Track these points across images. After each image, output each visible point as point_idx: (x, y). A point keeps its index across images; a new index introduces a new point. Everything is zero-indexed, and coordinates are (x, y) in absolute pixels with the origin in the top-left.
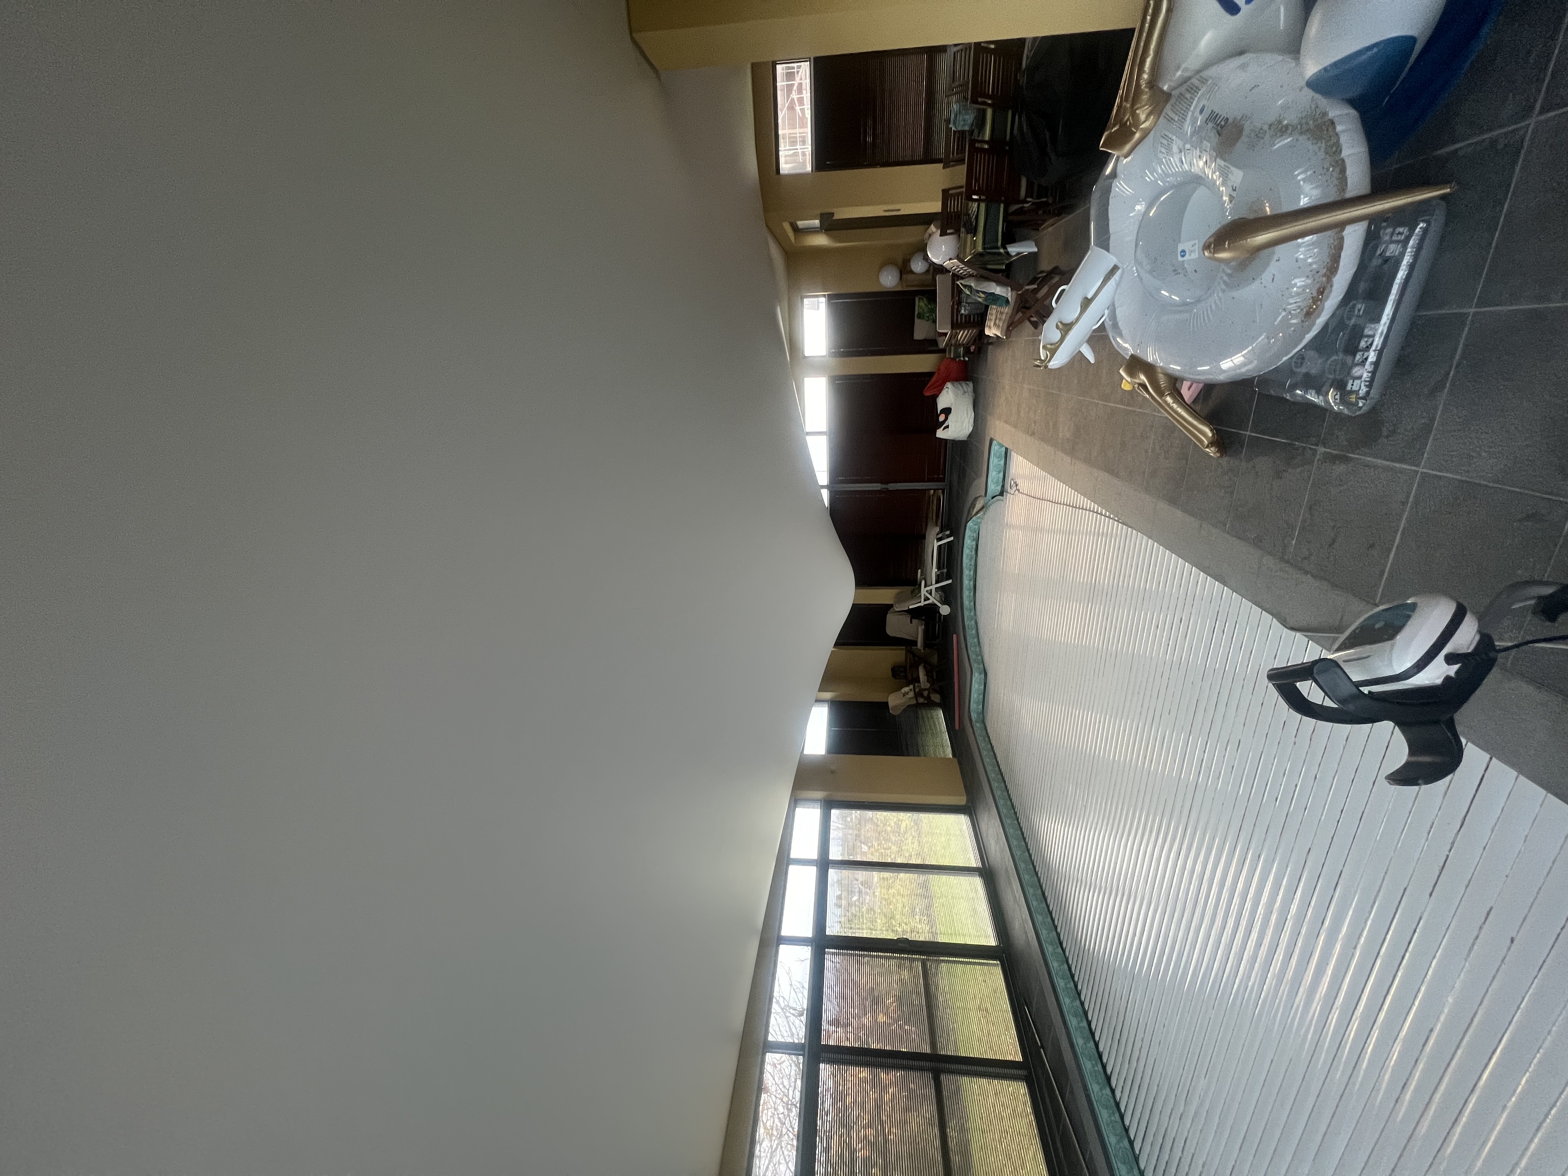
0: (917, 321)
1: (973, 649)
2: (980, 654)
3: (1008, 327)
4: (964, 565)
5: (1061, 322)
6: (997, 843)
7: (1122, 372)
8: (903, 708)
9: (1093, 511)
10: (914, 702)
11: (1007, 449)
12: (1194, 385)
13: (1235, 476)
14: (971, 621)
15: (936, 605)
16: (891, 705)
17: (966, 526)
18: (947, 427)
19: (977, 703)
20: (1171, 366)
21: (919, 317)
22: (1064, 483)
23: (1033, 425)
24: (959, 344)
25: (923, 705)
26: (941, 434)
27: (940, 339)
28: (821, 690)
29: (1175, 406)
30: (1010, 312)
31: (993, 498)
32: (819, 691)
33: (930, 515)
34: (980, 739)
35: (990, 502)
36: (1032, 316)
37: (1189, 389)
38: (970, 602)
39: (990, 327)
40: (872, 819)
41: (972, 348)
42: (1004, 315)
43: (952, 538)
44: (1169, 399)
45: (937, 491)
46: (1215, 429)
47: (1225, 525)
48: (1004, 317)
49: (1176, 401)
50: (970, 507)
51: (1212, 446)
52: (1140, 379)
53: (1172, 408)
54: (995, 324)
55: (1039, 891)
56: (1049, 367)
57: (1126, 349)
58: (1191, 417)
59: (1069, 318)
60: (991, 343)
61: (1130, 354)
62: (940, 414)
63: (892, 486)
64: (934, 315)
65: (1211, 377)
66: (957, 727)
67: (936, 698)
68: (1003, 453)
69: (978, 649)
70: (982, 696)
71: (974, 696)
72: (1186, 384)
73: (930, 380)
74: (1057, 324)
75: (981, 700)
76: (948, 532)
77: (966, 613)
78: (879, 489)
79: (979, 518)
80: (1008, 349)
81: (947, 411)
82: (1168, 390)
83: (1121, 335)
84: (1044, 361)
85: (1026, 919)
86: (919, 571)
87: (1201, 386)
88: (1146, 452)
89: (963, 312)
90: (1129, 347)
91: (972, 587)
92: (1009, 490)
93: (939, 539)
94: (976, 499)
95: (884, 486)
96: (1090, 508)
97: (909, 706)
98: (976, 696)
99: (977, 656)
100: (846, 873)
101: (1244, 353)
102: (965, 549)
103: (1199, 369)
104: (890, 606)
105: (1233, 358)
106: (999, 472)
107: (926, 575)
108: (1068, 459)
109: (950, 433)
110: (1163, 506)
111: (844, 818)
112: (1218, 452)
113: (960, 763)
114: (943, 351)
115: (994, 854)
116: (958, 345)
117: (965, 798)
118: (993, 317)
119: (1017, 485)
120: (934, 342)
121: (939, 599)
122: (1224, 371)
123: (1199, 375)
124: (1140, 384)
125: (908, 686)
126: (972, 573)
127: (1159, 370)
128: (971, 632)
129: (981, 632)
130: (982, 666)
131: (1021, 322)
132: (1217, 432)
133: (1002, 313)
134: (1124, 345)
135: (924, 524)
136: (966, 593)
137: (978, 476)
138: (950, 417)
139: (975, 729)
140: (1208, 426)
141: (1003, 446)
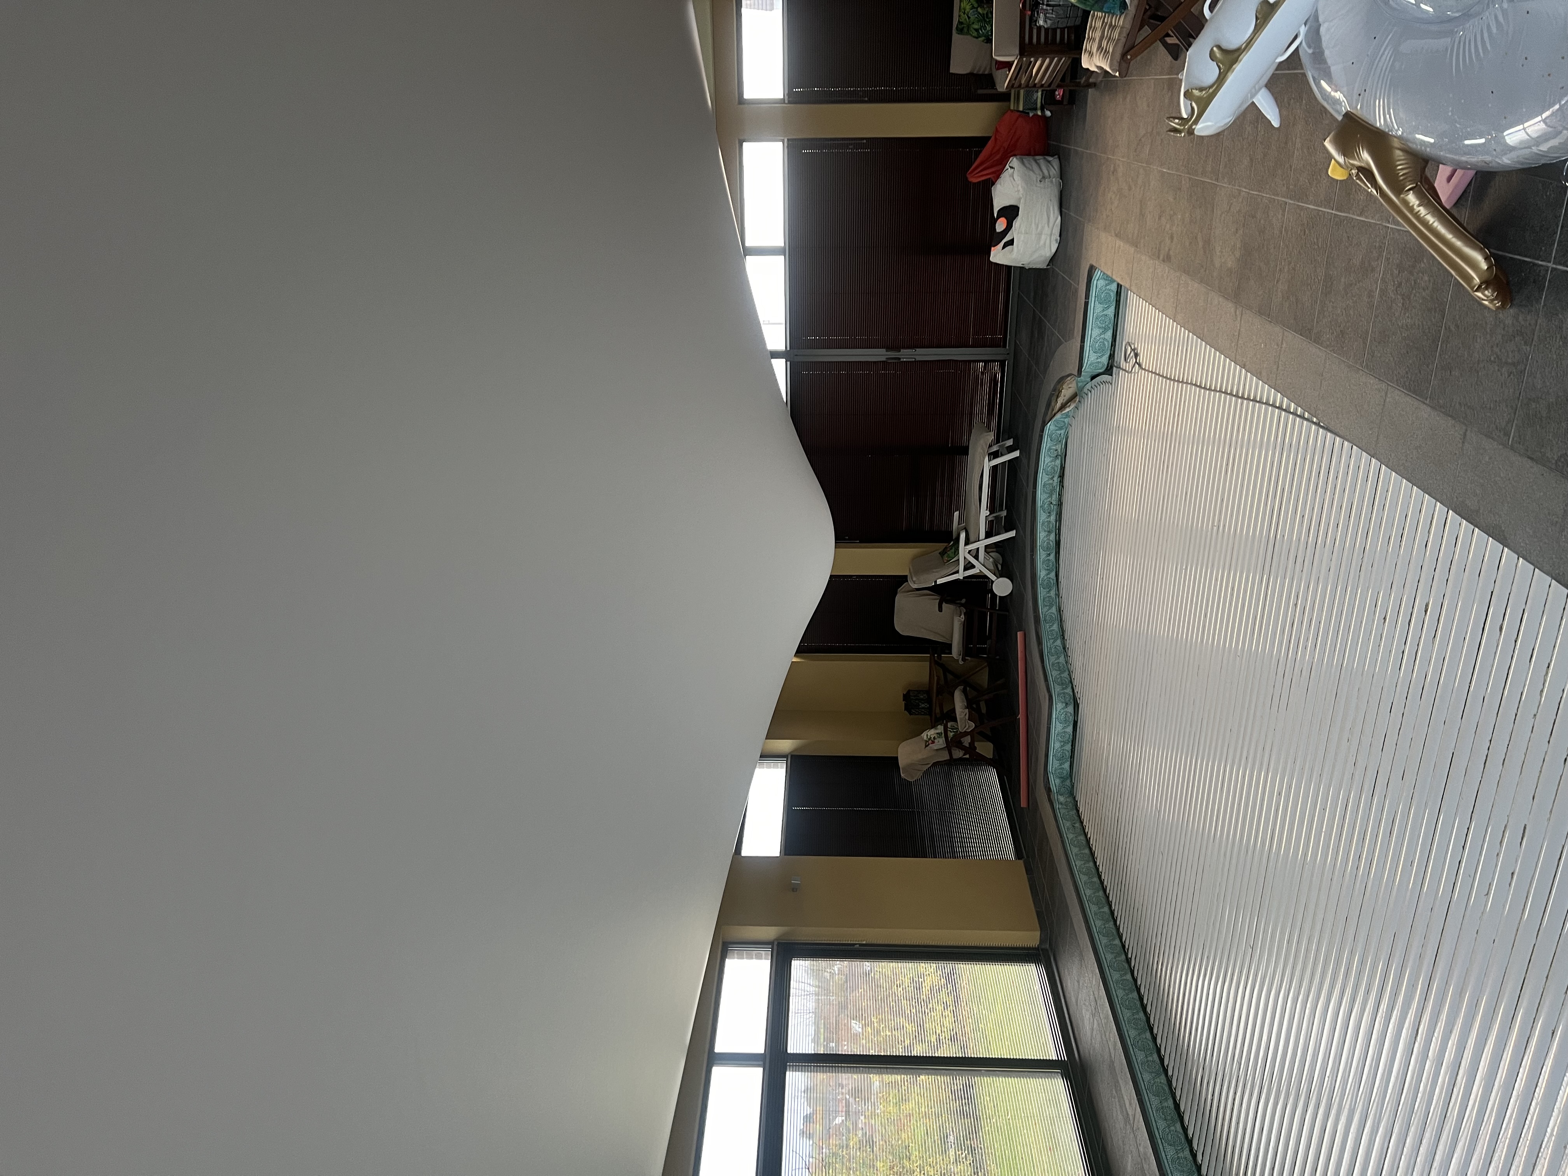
0: (956, 37)
1: (1053, 659)
2: (1067, 668)
3: (1124, 55)
4: (1039, 503)
5: (1219, 47)
6: (1093, 1015)
7: (1327, 144)
8: (925, 768)
9: (1273, 406)
10: (945, 756)
11: (1119, 286)
12: (1459, 173)
13: (1526, 344)
14: (1051, 606)
15: (986, 577)
16: (902, 763)
17: (1042, 431)
18: (1011, 243)
19: (1061, 759)
20: (1418, 136)
21: (960, 31)
22: (1221, 353)
23: (1168, 241)
24: (1035, 85)
25: (961, 761)
26: (998, 255)
27: (998, 75)
28: (771, 735)
29: (1422, 211)
30: (1128, 26)
31: (1093, 378)
32: (769, 736)
33: (977, 409)
34: (1065, 825)
35: (1088, 386)
36: (1168, 35)
37: (1449, 179)
38: (1049, 571)
39: (1091, 54)
40: (867, 974)
41: (1059, 94)
42: (1117, 31)
43: (1016, 454)
44: (1412, 198)
45: (991, 365)
46: (1492, 255)
47: (1507, 434)
48: (1116, 35)
49: (1424, 202)
50: (1052, 395)
51: (1486, 288)
52: (1360, 159)
53: (1417, 215)
54: (1100, 47)
55: (1170, 1102)
56: (1196, 132)
57: (1337, 102)
58: (1451, 232)
59: (1234, 41)
60: (1094, 85)
61: (1344, 111)
62: (999, 217)
63: (907, 355)
64: (988, 28)
65: (1488, 158)
66: (1023, 804)
67: (985, 749)
68: (1113, 295)
69: (1062, 659)
70: (1068, 747)
71: (1055, 745)
72: (1444, 171)
73: (980, 152)
74: (1212, 51)
75: (1068, 754)
76: (1010, 442)
77: (1042, 593)
78: (883, 359)
79: (1067, 416)
80: (1125, 98)
81: (1010, 213)
82: (1412, 182)
83: (1328, 77)
84: (1186, 121)
85: (1145, 1154)
86: (956, 514)
87: (1471, 173)
88: (1370, 295)
89: (1041, 22)
90: (1342, 98)
91: (1053, 544)
92: (1123, 364)
93: (995, 455)
94: (1062, 380)
95: (893, 354)
96: (1268, 399)
97: (935, 764)
98: (1057, 745)
99: (1062, 672)
100: (822, 1078)
101: (1544, 116)
102: (1040, 475)
103: (1467, 142)
104: (902, 580)
105: (1526, 125)
106: (1105, 330)
107: (967, 522)
108: (1230, 306)
109: (1015, 254)
110: (1399, 398)
111: (817, 974)
112: (1496, 298)
113: (1029, 870)
114: (1004, 97)
115: (1089, 1034)
116: (1031, 87)
117: (1038, 933)
118: (1098, 35)
119: (1136, 355)
120: (988, 80)
121: (992, 567)
122: (1513, 149)
123: (1465, 154)
124: (1360, 169)
125: (934, 726)
126: (1053, 518)
127: (1396, 143)
128: (1049, 629)
129: (1068, 626)
130: (1069, 690)
131: (1147, 44)
132: (1497, 261)
133: (1112, 27)
134: (1333, 93)
135: (966, 425)
136: (1041, 556)
137: (1067, 335)
138: (1017, 223)
139: (1057, 806)
140: (1481, 250)
141: (1113, 281)
